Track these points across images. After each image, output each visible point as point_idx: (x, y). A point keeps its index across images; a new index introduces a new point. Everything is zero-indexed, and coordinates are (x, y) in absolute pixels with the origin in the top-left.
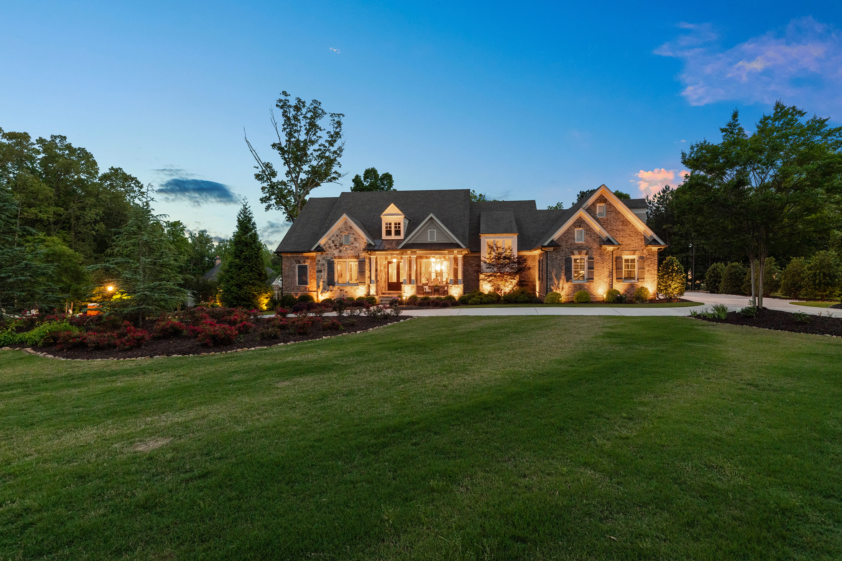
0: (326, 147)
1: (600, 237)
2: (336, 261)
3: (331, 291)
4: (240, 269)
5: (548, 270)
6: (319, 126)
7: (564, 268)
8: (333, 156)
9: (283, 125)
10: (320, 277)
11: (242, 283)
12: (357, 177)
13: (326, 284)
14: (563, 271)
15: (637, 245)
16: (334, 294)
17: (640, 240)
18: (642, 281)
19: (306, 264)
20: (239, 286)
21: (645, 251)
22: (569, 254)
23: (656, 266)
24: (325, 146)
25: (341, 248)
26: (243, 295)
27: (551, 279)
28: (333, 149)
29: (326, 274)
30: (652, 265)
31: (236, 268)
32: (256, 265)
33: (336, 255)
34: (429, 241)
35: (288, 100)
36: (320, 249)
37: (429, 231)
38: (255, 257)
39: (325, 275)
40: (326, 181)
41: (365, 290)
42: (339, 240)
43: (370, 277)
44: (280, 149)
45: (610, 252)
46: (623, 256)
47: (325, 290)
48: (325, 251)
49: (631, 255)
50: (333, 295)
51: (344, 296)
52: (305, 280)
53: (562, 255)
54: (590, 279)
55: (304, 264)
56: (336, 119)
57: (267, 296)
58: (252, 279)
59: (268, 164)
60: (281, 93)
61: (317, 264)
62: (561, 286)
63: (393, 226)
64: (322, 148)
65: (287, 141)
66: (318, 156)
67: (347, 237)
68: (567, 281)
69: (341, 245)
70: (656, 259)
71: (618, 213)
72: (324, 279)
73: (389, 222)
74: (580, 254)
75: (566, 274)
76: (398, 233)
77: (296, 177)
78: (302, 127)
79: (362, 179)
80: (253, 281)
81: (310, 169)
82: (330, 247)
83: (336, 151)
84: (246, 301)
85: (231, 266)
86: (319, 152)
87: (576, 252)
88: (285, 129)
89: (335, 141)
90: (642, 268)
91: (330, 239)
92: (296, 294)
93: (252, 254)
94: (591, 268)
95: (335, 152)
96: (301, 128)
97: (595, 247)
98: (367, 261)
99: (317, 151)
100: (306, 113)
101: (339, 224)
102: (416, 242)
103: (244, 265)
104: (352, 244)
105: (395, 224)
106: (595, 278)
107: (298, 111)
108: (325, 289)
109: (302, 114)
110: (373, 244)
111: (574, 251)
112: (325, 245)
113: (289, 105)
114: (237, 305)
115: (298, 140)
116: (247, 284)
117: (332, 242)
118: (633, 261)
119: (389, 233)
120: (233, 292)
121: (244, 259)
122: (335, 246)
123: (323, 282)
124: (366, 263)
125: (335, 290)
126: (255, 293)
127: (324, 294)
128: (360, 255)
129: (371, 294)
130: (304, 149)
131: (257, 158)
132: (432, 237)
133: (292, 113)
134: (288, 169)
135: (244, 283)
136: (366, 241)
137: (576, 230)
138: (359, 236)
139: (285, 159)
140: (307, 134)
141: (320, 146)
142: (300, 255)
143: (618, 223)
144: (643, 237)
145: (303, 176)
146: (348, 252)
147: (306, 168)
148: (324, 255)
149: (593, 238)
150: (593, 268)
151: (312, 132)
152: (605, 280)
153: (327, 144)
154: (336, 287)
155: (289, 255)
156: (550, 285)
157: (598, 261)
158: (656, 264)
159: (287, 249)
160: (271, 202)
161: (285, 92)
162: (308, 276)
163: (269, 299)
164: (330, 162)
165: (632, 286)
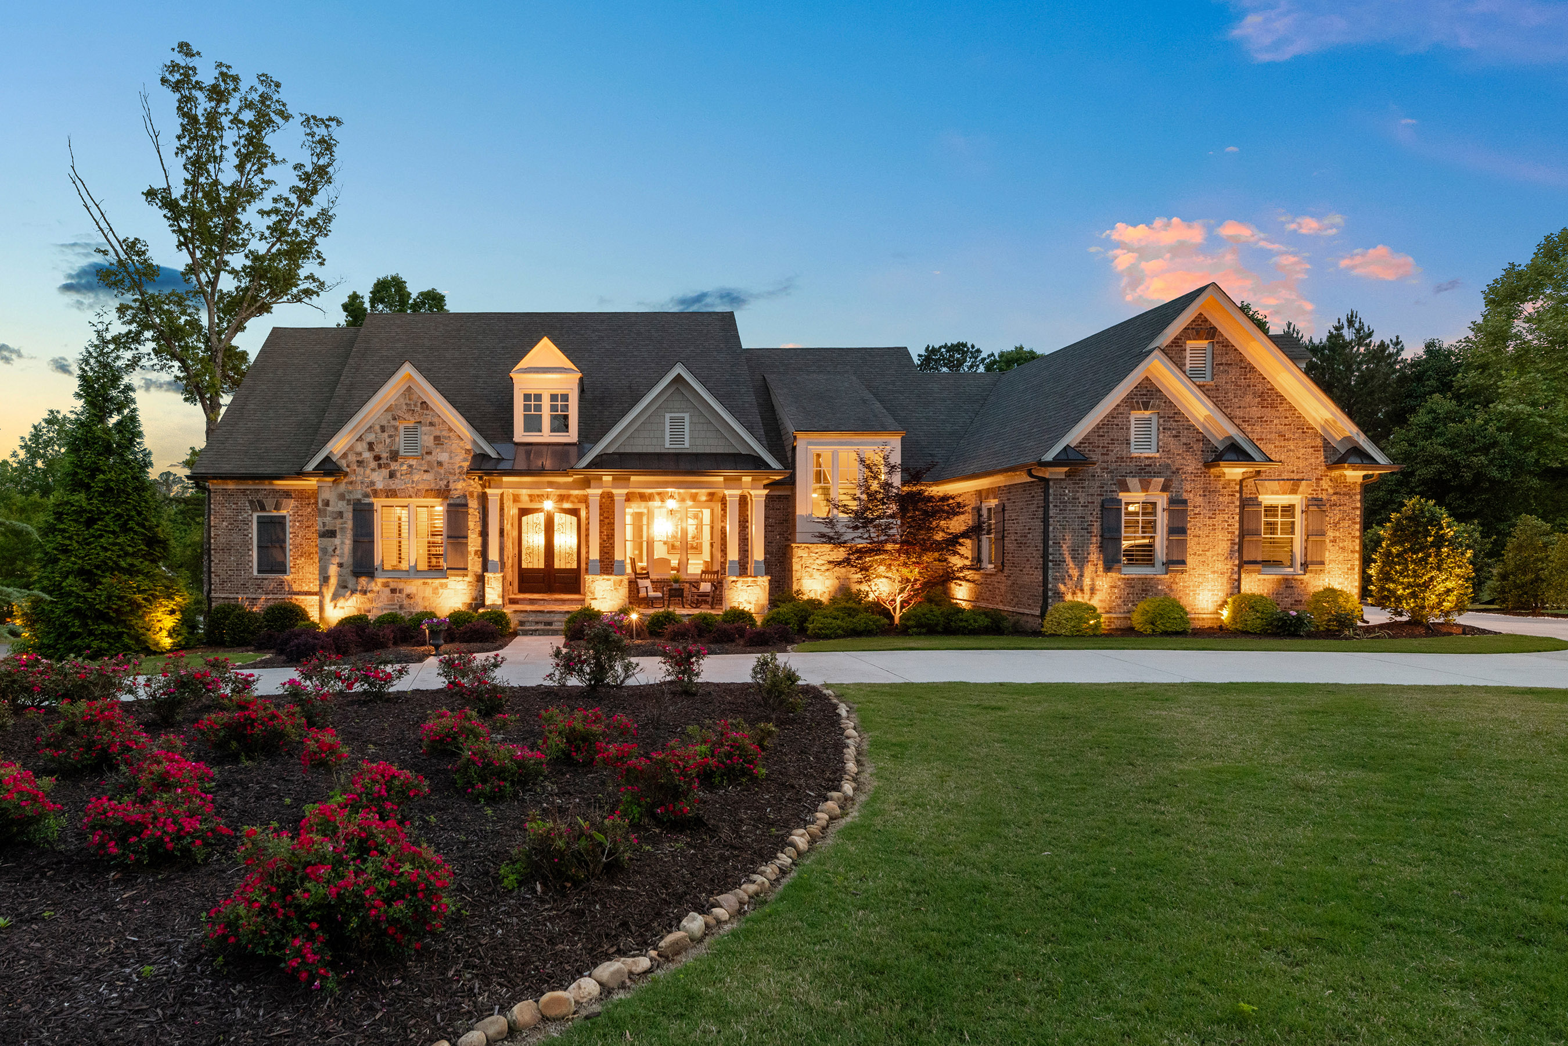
0: (293, 205)
1: (1205, 440)
2: (378, 503)
3: (364, 592)
4: (90, 523)
5: (1051, 535)
6: (271, 151)
7: (1096, 528)
8: (307, 232)
9: (179, 138)
10: (330, 550)
11: (98, 567)
12: (354, 297)
13: (347, 571)
14: (1094, 539)
15: (1301, 464)
16: (371, 601)
17: (1311, 450)
18: (1316, 572)
19: (283, 512)
20: (88, 576)
21: (1325, 484)
22: (1114, 488)
23: (1358, 526)
24: (288, 203)
25: (394, 466)
26: (101, 603)
27: (1060, 563)
28: (310, 212)
29: (348, 543)
30: (1346, 523)
31: (76, 521)
32: (139, 514)
33: (379, 486)
34: (667, 445)
35: (194, 69)
36: (329, 469)
37: (668, 416)
38: (136, 489)
39: (344, 544)
40: (285, 298)
41: (467, 591)
42: (388, 441)
43: (484, 553)
44: (170, 204)
45: (1233, 484)
46: (1261, 498)
47: (343, 589)
48: (346, 474)
49: (1284, 493)
50: (368, 606)
51: (401, 607)
52: (280, 559)
53: (1091, 491)
54: (1176, 562)
55: (275, 513)
56: (321, 131)
57: (172, 605)
58: (127, 554)
59: (134, 244)
60: (176, 46)
61: (321, 513)
62: (1087, 582)
63: (546, 403)
64: (281, 205)
65: (187, 182)
66: (272, 229)
67: (412, 432)
68: (1108, 569)
69: (394, 456)
70: (1358, 505)
71: (1248, 368)
72: (341, 556)
73: (533, 392)
74: (1145, 488)
75: (1102, 548)
76: (561, 423)
77: (209, 282)
78: (225, 148)
79: (367, 305)
80: (129, 560)
81: (248, 263)
82: (360, 463)
83: (315, 219)
84: (108, 620)
85: (62, 514)
86: (274, 218)
87: (1133, 482)
88: (182, 149)
89: (314, 192)
90: (1315, 535)
91: (360, 439)
92: (253, 601)
93: (125, 480)
94: (1178, 530)
95: (313, 222)
96: (225, 153)
97: (1190, 469)
98: (473, 504)
99: (268, 213)
100: (240, 109)
101: (389, 393)
102: (628, 450)
103: (102, 513)
104: (429, 453)
105: (554, 397)
106: (1190, 560)
107: (219, 102)
108: (345, 587)
109: (227, 113)
110: (494, 455)
111: (1129, 480)
112: (345, 455)
113: (197, 82)
114: (80, 634)
115: (216, 182)
116: (112, 570)
117: (365, 446)
118: (1289, 510)
119: (533, 423)
120: (70, 594)
121: (101, 494)
122: (377, 458)
123: (340, 565)
124: (470, 511)
125: (376, 589)
126: (139, 597)
127: (341, 602)
128: (452, 486)
129: (488, 602)
130: (230, 209)
131: (103, 225)
132: (677, 435)
133: (203, 105)
134: (190, 261)
135: (104, 567)
136: (469, 447)
137: (1135, 415)
138: (450, 430)
139: (180, 231)
140: (240, 168)
141: (275, 200)
142: (266, 486)
143: (1249, 398)
144: (1319, 442)
145: (227, 284)
146: (416, 478)
147: (237, 260)
148: (342, 487)
149: (1184, 440)
150: (1183, 531)
151: (253, 165)
152: (1220, 566)
153: (293, 198)
154: (380, 581)
155: (231, 486)
156: (1055, 579)
157: (1197, 511)
158: (1358, 520)
159: (226, 468)
160: (143, 349)
161: (187, 45)
162: (288, 547)
163: (178, 616)
164: (299, 251)
165: (1287, 584)
